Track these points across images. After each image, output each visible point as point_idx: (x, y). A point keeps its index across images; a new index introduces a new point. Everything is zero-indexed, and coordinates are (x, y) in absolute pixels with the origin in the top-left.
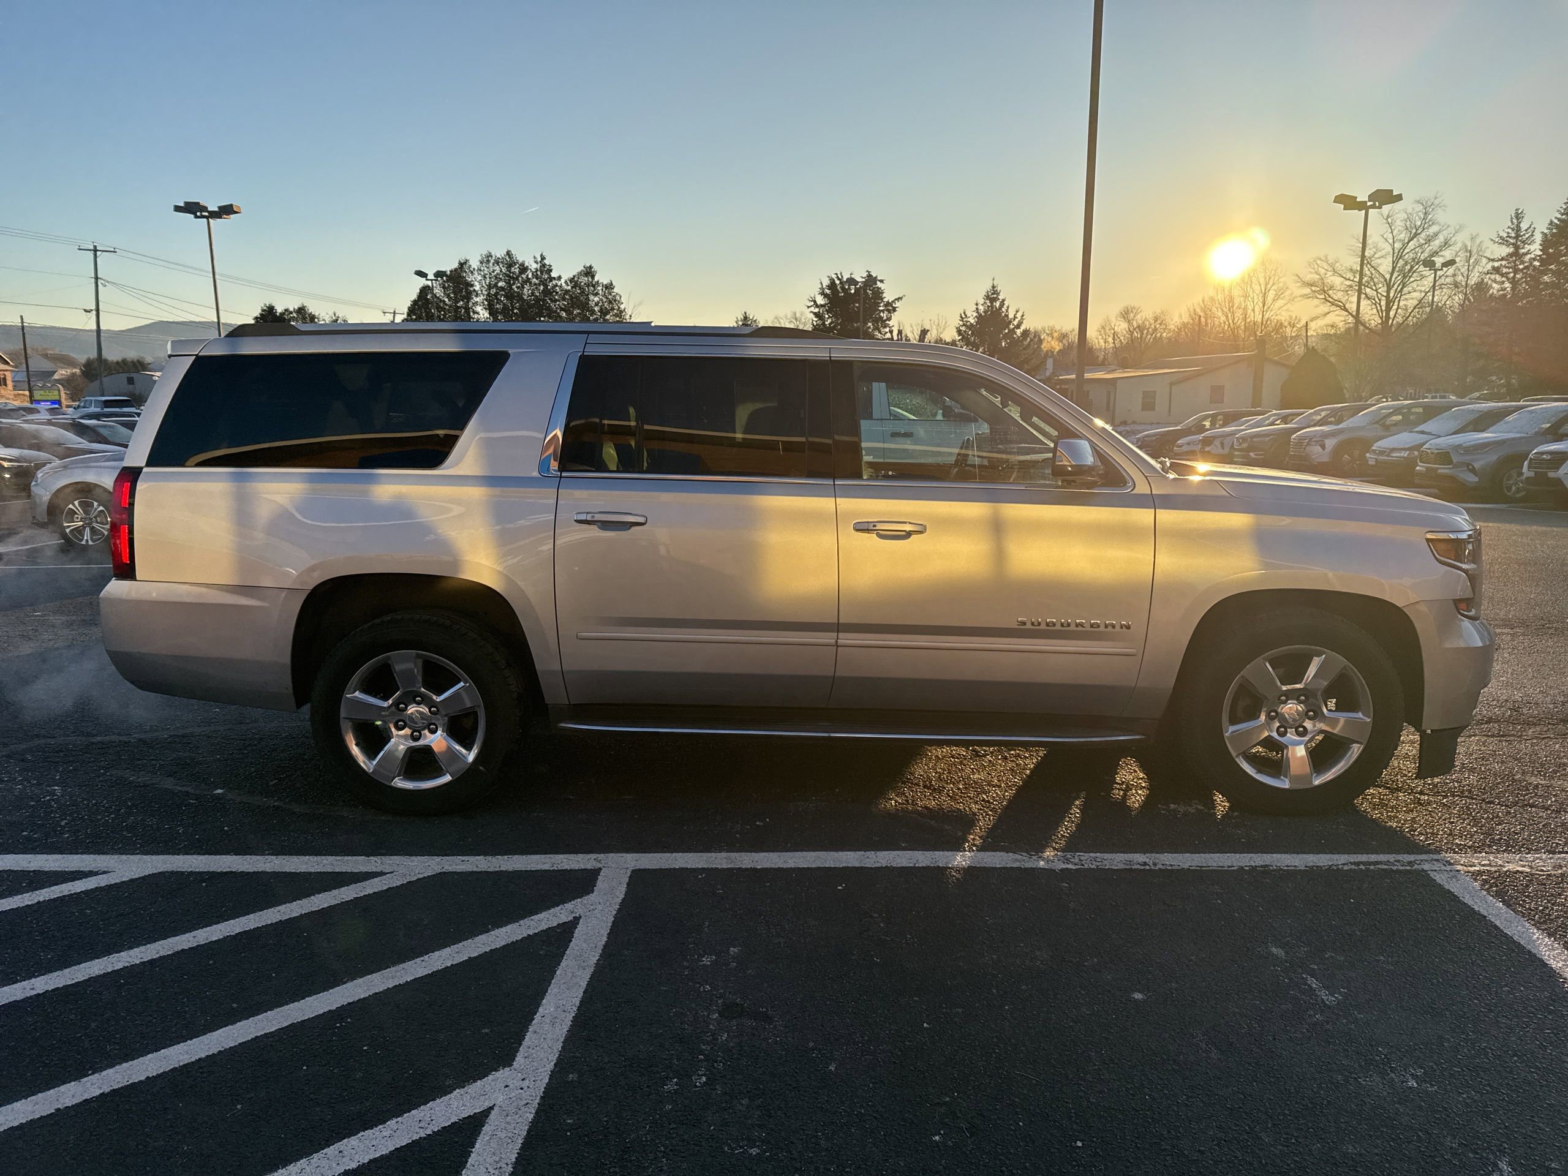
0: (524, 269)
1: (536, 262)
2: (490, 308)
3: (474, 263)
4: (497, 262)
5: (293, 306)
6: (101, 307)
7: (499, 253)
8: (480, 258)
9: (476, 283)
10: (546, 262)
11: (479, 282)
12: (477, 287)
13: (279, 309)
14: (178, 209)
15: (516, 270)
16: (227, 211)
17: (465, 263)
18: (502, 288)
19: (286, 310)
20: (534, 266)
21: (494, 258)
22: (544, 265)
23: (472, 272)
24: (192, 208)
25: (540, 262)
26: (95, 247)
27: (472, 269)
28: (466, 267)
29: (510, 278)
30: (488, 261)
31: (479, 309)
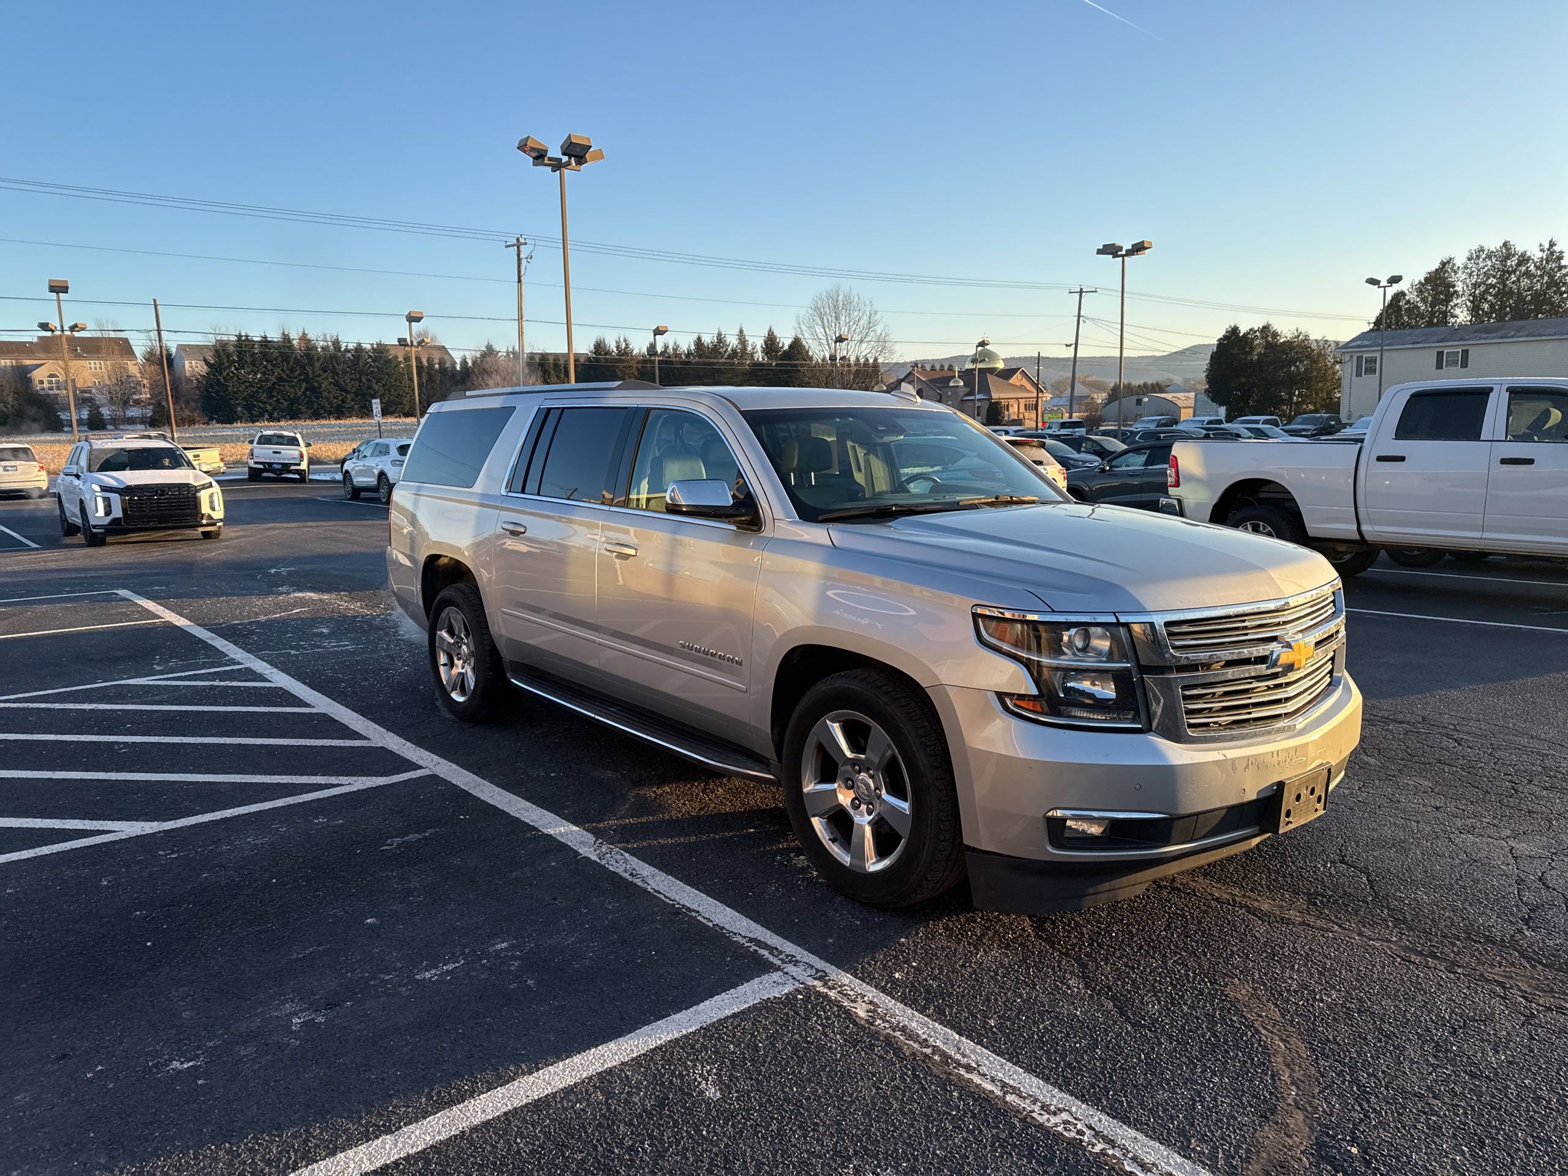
0: (1524, 259)
1: (1542, 250)
2: (1475, 310)
3: (1460, 261)
4: (1489, 257)
5: (1258, 324)
6: (1079, 342)
7: (1493, 244)
8: (1467, 254)
9: (1459, 283)
10: (1557, 248)
11: (1464, 282)
12: (1459, 287)
13: (1243, 331)
14: (1099, 252)
15: (1512, 262)
16: (1139, 248)
17: (1448, 262)
18: (1493, 286)
19: (1251, 330)
20: (1537, 255)
21: (1486, 252)
22: (1552, 253)
23: (1455, 272)
24: (1112, 250)
25: (1548, 250)
26: (1081, 289)
27: (1455, 268)
28: (1448, 268)
29: (1506, 272)
30: (1478, 257)
31: (1457, 311)
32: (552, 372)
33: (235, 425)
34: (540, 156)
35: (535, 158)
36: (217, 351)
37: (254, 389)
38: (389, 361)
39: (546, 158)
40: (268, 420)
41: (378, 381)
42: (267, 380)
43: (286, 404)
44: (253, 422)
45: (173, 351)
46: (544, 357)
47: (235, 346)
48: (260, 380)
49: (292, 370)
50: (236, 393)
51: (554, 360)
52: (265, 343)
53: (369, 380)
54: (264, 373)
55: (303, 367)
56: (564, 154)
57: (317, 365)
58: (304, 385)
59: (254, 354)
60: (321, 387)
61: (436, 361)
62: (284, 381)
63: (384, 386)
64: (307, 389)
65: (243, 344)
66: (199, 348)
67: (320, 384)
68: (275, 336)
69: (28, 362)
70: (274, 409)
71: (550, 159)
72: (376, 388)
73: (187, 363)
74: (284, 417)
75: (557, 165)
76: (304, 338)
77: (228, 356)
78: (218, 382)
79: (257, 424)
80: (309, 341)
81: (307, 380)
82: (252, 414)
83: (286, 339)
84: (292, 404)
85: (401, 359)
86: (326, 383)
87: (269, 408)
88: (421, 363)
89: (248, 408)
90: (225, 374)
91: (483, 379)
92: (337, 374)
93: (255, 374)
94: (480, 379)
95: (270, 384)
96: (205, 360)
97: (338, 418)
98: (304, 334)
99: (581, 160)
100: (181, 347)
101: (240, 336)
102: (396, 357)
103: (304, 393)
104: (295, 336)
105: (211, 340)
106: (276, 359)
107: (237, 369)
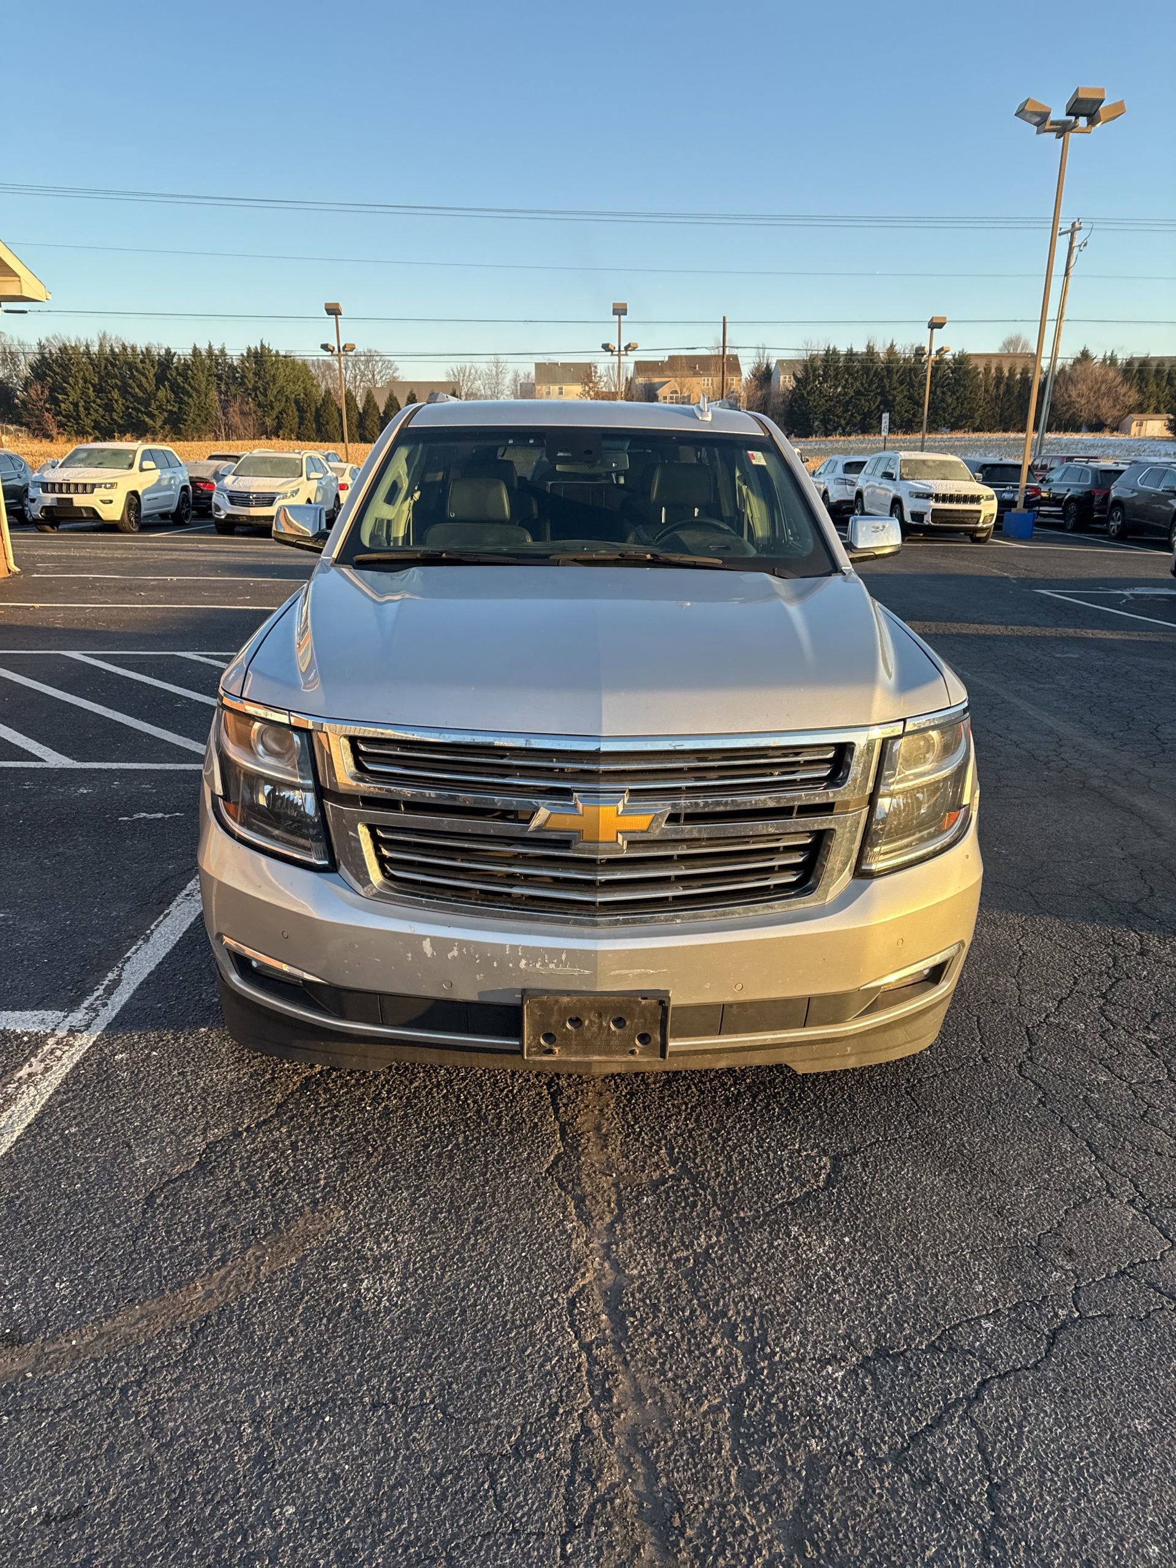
32: (1152, 379)
33: (810, 439)
34: (1041, 120)
35: (1037, 124)
36: (806, 367)
37: (832, 403)
38: (967, 372)
39: (1048, 122)
40: (840, 435)
41: (954, 393)
42: (846, 394)
43: (859, 418)
44: (827, 436)
45: (773, 366)
46: (1145, 362)
47: (823, 360)
48: (840, 394)
49: (871, 382)
50: (815, 407)
51: (1158, 365)
52: (851, 355)
53: (943, 393)
54: (844, 387)
55: (881, 380)
56: (1068, 114)
57: (895, 377)
58: (879, 398)
59: (838, 367)
60: (894, 400)
61: (1019, 370)
62: (863, 395)
63: (957, 399)
64: (881, 403)
65: (831, 356)
66: (791, 362)
67: (895, 397)
68: (860, 348)
69: (656, 380)
70: (847, 424)
71: (1052, 123)
72: (950, 401)
73: (782, 378)
74: (856, 431)
75: (1063, 129)
76: (891, 350)
77: (815, 370)
78: (802, 397)
79: (830, 438)
80: (895, 354)
81: (882, 394)
82: (826, 428)
83: (870, 351)
84: (864, 419)
85: (981, 369)
86: (901, 396)
87: (843, 422)
88: (1002, 373)
89: (825, 422)
90: (809, 388)
91: (1067, 389)
92: (913, 386)
93: (836, 388)
94: (1063, 389)
95: (847, 398)
96: (794, 375)
97: (905, 433)
98: (892, 346)
99: (1093, 119)
100: (780, 362)
101: (828, 351)
102: (976, 368)
103: (878, 406)
104: (881, 349)
105: (804, 356)
106: (857, 372)
107: (820, 383)
